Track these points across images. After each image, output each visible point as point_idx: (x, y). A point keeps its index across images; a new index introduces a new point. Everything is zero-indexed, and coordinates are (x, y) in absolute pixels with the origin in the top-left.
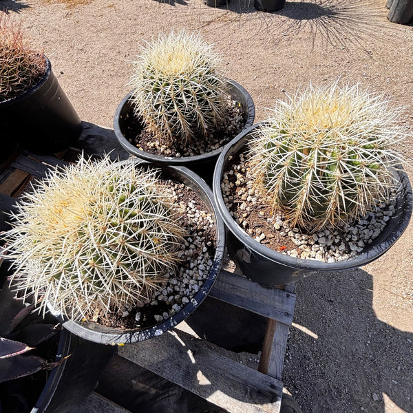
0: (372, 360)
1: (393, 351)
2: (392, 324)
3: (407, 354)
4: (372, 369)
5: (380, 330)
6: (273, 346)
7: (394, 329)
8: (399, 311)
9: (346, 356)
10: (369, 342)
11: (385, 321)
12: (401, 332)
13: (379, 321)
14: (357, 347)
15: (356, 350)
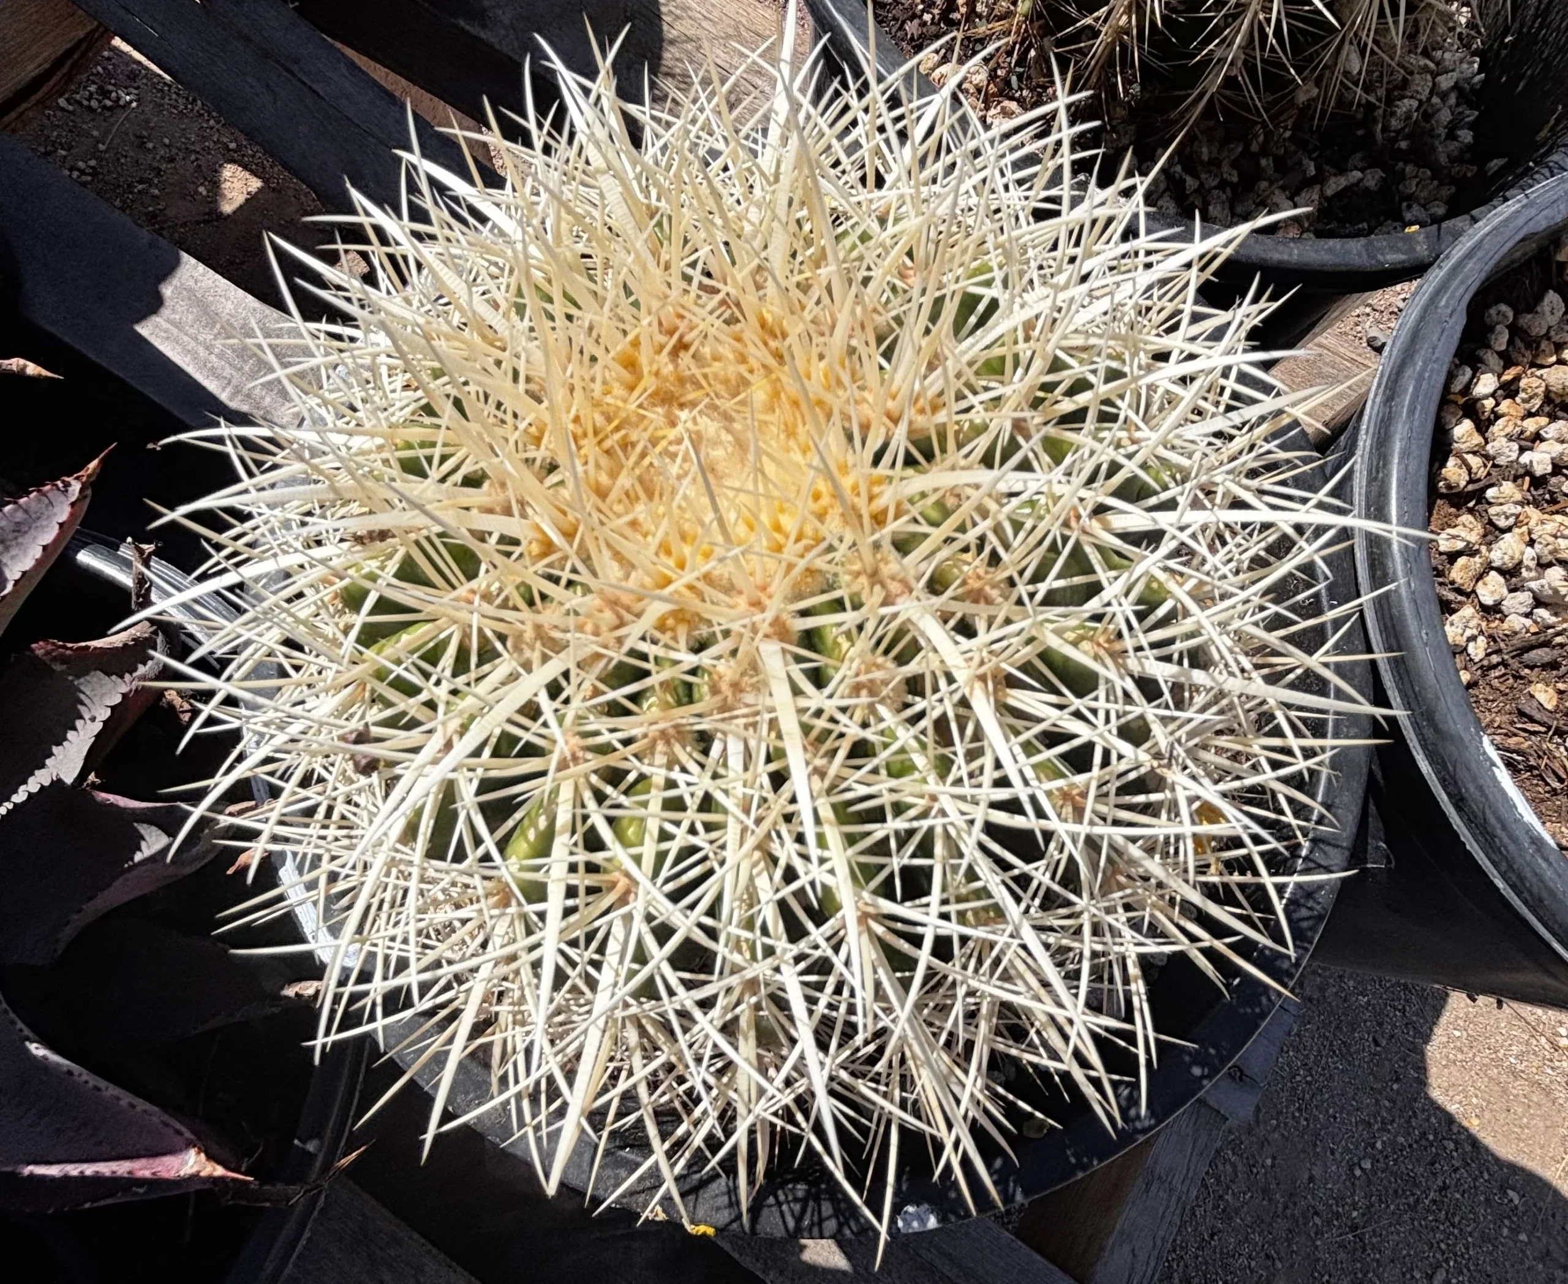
0: (1354, 1228)
1: (1442, 1215)
2: (1474, 1125)
3: (1485, 1238)
4: (1342, 1255)
5: (1424, 1135)
6: (1140, 1183)
7: (1474, 1142)
8: (1518, 1088)
9: (1266, 1192)
10: (1367, 1165)
11: (1452, 1108)
12: (1497, 1160)
13: (1432, 1102)
14: (1317, 1171)
15: (1311, 1179)
